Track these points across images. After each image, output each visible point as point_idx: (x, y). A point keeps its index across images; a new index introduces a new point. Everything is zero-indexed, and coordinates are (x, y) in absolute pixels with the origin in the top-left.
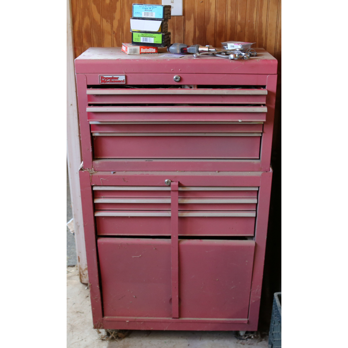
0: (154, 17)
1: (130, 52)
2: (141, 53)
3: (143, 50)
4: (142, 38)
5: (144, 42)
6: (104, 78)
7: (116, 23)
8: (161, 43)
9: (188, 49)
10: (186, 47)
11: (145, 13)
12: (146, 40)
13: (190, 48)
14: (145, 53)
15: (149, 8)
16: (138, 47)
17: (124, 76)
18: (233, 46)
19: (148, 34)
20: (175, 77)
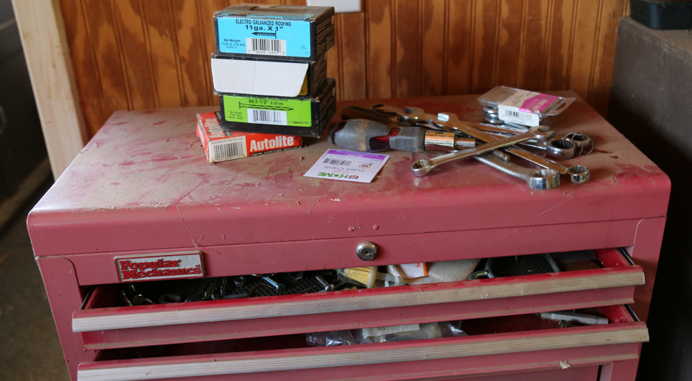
0: (283, 52)
1: (217, 156)
2: (250, 154)
3: (256, 146)
4: (250, 112)
5: (259, 122)
6: (132, 265)
7: (185, 37)
8: (309, 125)
9: (392, 139)
10: (385, 134)
11: (255, 41)
12: (264, 116)
13: (398, 137)
14: (263, 152)
15: (266, 28)
16: (240, 140)
17: (198, 257)
18: (516, 114)
19: (269, 102)
20: (360, 247)
